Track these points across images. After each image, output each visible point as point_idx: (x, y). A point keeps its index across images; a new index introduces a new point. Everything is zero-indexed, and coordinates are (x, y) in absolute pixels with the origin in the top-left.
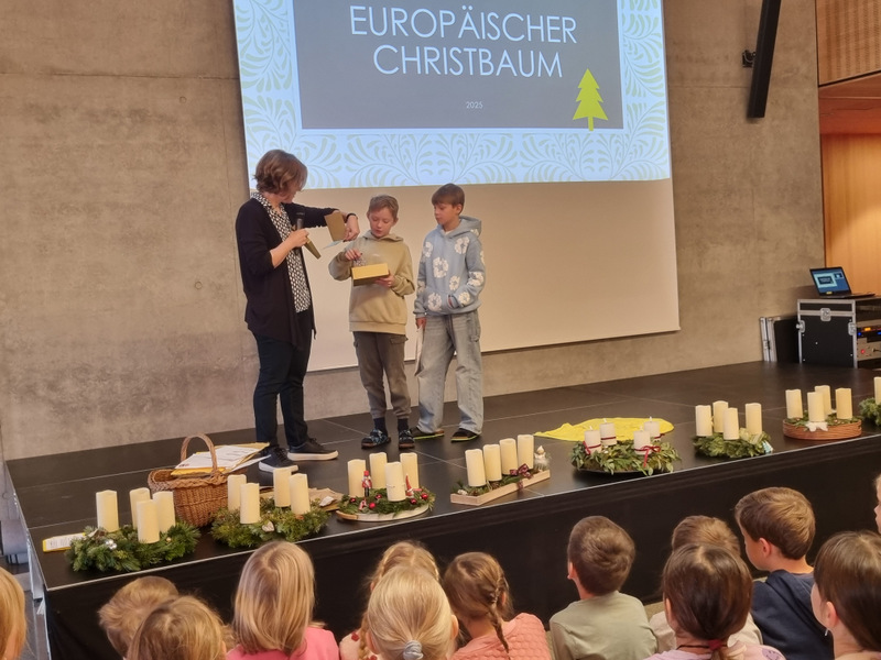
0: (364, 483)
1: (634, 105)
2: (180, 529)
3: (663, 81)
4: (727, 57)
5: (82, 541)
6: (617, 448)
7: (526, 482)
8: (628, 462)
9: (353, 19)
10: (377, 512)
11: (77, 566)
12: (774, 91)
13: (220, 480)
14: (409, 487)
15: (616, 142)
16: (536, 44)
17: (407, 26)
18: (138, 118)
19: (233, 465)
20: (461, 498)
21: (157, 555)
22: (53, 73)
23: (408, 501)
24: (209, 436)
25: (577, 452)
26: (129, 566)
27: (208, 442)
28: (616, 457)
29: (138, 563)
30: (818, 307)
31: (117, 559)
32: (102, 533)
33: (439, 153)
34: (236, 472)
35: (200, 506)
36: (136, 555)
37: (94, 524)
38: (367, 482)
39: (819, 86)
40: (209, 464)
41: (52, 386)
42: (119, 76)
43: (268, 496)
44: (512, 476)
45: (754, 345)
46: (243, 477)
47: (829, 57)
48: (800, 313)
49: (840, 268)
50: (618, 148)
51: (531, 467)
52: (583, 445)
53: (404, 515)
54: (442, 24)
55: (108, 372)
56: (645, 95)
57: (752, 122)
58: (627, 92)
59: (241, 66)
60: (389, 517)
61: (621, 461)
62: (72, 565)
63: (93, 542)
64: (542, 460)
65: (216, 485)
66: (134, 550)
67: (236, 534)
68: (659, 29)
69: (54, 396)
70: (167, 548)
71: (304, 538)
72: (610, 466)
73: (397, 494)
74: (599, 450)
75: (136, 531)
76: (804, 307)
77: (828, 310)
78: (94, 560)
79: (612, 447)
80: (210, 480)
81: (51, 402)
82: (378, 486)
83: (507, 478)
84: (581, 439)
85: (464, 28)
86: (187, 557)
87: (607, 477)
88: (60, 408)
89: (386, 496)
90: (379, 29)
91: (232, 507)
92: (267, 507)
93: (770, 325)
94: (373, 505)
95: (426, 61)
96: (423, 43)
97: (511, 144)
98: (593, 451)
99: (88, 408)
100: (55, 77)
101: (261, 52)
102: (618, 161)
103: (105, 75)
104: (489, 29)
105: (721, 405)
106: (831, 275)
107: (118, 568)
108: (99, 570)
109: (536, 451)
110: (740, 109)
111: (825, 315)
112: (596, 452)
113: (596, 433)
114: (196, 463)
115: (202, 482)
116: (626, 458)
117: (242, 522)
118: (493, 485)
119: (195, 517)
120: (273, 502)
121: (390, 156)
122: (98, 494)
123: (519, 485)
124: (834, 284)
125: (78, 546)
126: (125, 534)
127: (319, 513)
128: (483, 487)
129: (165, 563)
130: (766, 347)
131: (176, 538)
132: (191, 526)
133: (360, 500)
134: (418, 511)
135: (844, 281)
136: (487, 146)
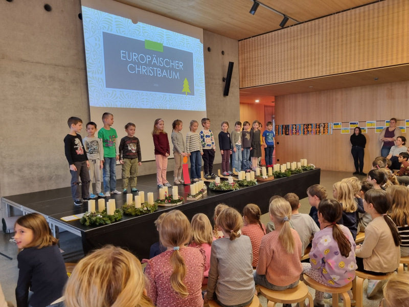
1: (197, 89)
3: (204, 83)
4: (219, 78)
9: (122, 55)
12: (231, 90)
15: (193, 99)
16: (172, 69)
17: (137, 59)
18: (52, 79)
39: (240, 89)
41: (19, 170)
42: (45, 64)
50: (193, 101)
54: (147, 59)
55: (40, 165)
56: (200, 87)
57: (225, 97)
58: (196, 85)
68: (203, 69)
69: (20, 174)
81: (19, 176)
85: (153, 61)
88: (22, 178)
90: (129, 58)
95: (143, 70)
96: (142, 65)
100: (23, 62)
101: (93, 62)
102: (193, 105)
103: (40, 63)
104: (160, 63)
110: (222, 93)
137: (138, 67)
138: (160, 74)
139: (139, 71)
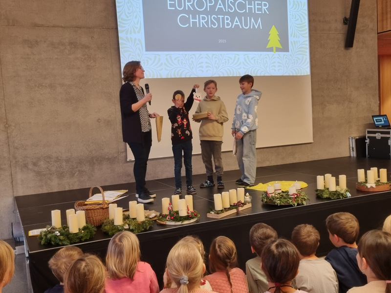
0: (169, 208)
1: (294, 41)
2: (88, 227)
3: (307, 31)
4: (336, 21)
5: (45, 232)
6: (282, 194)
7: (240, 209)
8: (286, 200)
9: (169, 2)
10: (174, 221)
11: (43, 242)
12: (357, 36)
13: (106, 206)
14: (188, 210)
15: (286, 58)
16: (251, 14)
17: (192, 6)
18: (73, 46)
19: (112, 199)
20: (212, 215)
21: (78, 238)
22: (36, 26)
23: (188, 216)
24: (101, 187)
25: (264, 195)
26: (65, 243)
27: (101, 190)
28: (281, 198)
29: (69, 242)
30: (375, 133)
31: (60, 240)
32: (54, 228)
33: (206, 63)
34: (113, 203)
35: (97, 217)
36: (68, 238)
37: (51, 224)
38: (170, 208)
39: (378, 33)
40: (101, 199)
41: (35, 164)
42: (65, 27)
43: (126, 213)
44: (234, 206)
45: (346, 149)
46: (116, 205)
47: (382, 21)
48: (367, 135)
49: (386, 115)
50: (286, 61)
51: (243, 202)
52: (266, 193)
53: (186, 222)
54: (208, 5)
55: (59, 158)
56: (299, 37)
57: (347, 50)
58: (291, 36)
59: (118, 23)
60: (179, 223)
61: (283, 200)
62: (41, 242)
63: (50, 232)
64: (248, 198)
65: (104, 208)
66: (67, 236)
67: (112, 230)
68: (306, 7)
69: (36, 169)
70: (82, 235)
71: (142, 232)
72: (278, 202)
73: (183, 213)
74: (273, 195)
75: (69, 228)
76: (369, 132)
77: (380, 134)
78: (50, 240)
79: (279, 194)
80: (101, 206)
81: (34, 171)
82: (175, 210)
83: (232, 207)
84: (266, 190)
85: (218, 6)
86: (91, 239)
87: (277, 207)
88: (38, 173)
89: (178, 214)
90: (180, 6)
91: (111, 218)
92: (126, 218)
93: (354, 141)
94: (173, 218)
95: (201, 21)
96: (200, 13)
97: (239, 59)
98: (270, 195)
99: (51, 174)
100: (37, 28)
101: (127, 17)
102: (287, 67)
103: (58, 27)
104: (229, 7)
105: (328, 176)
106: (381, 118)
107: (60, 243)
108: (52, 244)
109: (245, 195)
110: (342, 44)
111: (378, 136)
112: (272, 196)
113: (272, 188)
114: (96, 198)
115: (98, 207)
116: (285, 198)
117: (115, 224)
118: (226, 210)
119: (95, 222)
120: (129, 216)
121: (184, 64)
122: (52, 212)
123: (237, 210)
124: (383, 123)
125: (43, 234)
126: (64, 229)
127: (148, 221)
128: (221, 211)
129: (81, 241)
130: (351, 150)
131: (86, 231)
132: (93, 226)
133: (167, 215)
134: (192, 221)
135: (387, 121)
136: (228, 60)
137: (194, 18)
138: (228, 24)
139: (194, 23)
